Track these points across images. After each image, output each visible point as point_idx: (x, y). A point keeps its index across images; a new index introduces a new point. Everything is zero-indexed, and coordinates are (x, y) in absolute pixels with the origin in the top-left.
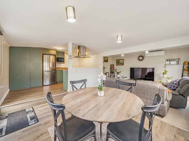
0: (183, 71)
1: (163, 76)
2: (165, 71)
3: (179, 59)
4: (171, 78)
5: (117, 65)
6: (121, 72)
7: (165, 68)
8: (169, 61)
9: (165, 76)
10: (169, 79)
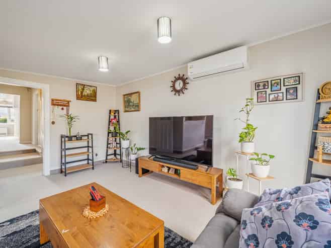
0: (316, 127)
1: (242, 146)
2: (249, 126)
3: (298, 79)
4: (267, 158)
5: (126, 111)
6: (129, 131)
7: (248, 113)
8: (264, 85)
9: (249, 148)
10: (260, 159)
